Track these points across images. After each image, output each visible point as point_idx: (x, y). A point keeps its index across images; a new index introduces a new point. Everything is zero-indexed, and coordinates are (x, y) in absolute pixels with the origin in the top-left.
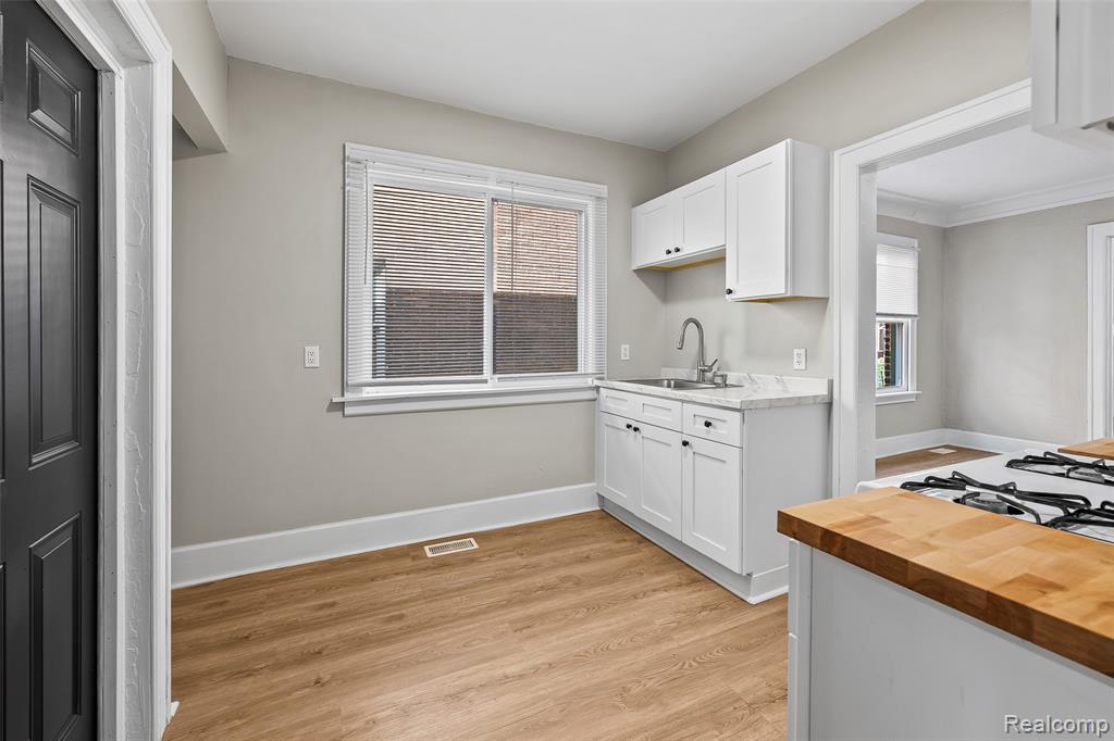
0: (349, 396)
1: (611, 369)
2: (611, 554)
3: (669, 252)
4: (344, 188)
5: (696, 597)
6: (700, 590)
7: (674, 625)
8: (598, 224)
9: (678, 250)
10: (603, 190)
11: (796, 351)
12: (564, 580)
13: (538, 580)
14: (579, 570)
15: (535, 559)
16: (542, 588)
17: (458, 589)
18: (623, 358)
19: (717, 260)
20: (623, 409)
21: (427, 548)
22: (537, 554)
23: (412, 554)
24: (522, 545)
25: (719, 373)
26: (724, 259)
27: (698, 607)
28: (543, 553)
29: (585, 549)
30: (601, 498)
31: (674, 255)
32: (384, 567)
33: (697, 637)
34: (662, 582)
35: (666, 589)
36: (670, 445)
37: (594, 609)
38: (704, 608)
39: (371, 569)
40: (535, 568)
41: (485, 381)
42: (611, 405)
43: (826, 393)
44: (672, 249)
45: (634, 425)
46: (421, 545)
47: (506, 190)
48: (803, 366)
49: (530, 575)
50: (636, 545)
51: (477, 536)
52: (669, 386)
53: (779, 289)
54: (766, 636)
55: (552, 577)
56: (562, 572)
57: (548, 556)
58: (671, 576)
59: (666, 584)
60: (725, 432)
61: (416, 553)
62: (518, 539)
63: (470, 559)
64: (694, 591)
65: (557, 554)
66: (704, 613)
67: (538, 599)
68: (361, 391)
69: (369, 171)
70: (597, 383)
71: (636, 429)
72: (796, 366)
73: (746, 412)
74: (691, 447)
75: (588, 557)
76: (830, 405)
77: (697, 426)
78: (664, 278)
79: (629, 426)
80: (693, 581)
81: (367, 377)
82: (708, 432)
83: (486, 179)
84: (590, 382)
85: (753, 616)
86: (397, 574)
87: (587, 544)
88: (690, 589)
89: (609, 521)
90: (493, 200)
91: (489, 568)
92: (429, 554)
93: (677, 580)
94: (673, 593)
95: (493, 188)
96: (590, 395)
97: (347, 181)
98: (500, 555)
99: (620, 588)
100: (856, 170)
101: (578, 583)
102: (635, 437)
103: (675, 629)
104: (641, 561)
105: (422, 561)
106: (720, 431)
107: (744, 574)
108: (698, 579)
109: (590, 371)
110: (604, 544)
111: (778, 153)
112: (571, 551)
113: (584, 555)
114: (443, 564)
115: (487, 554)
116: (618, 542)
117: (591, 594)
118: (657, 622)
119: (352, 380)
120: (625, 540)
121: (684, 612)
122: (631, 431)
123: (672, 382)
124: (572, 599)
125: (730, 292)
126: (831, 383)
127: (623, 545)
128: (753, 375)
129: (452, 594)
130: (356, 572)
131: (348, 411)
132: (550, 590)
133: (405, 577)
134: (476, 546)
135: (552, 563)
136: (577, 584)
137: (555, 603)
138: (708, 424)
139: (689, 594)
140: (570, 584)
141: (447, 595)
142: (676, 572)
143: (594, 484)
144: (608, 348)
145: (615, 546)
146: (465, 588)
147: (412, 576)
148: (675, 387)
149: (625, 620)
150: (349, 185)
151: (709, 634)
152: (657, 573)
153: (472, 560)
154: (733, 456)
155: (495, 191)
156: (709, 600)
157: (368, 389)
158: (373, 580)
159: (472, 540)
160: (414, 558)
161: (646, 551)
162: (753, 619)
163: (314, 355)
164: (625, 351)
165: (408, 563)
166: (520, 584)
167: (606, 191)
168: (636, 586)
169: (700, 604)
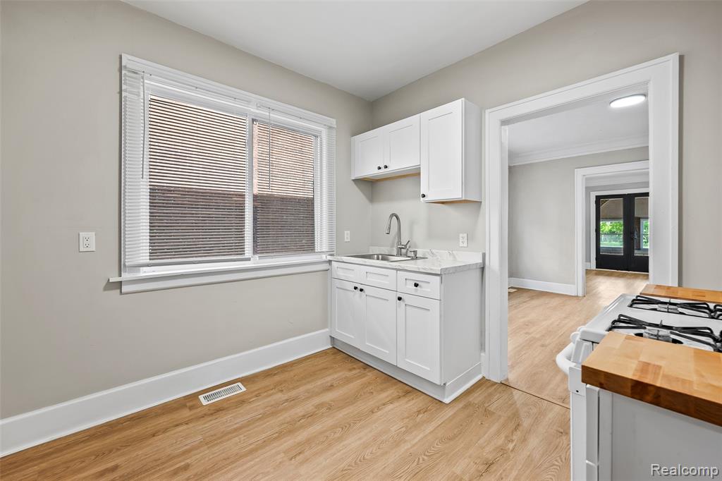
0: (126, 276)
1: (338, 248)
2: (348, 380)
3: (380, 168)
4: (120, 93)
5: (412, 404)
6: (413, 399)
7: (404, 429)
8: (329, 145)
9: (386, 167)
10: (333, 122)
11: (461, 235)
12: (319, 406)
13: (299, 410)
14: (328, 397)
15: (293, 393)
16: (304, 416)
17: (236, 430)
18: (346, 240)
19: (415, 174)
20: (351, 276)
21: (201, 397)
22: (293, 388)
23: (188, 404)
24: (280, 383)
25: (411, 249)
26: (419, 174)
27: (415, 413)
28: (298, 387)
29: (329, 379)
30: (332, 339)
31: (383, 170)
32: (163, 421)
33: (421, 436)
34: (387, 397)
35: (391, 402)
36: (387, 300)
37: (346, 427)
38: (419, 412)
39: (150, 426)
40: (294, 401)
41: (249, 259)
42: (341, 274)
43: (481, 261)
44: (382, 166)
45: (360, 287)
46: (195, 396)
47: (263, 113)
48: (465, 245)
49: (292, 407)
50: (362, 371)
51: (242, 380)
52: (378, 259)
53: (457, 194)
54: (461, 425)
55: (309, 406)
56: (317, 401)
57: (302, 389)
58: (392, 392)
59: (390, 398)
60: (429, 290)
61: (191, 404)
62: (277, 378)
63: (240, 401)
64: (409, 401)
65: (309, 386)
66: (420, 416)
67: (302, 427)
68: (139, 271)
69: (146, 81)
70: (329, 258)
71: (361, 290)
72: (461, 245)
73: (443, 276)
74: (403, 301)
75: (332, 386)
76: (483, 269)
77: (407, 286)
78: (371, 186)
79: (356, 288)
80: (407, 393)
81: (145, 258)
82: (416, 290)
83: (249, 102)
84: (325, 257)
85: (449, 413)
86: (177, 425)
87: (329, 375)
88: (406, 399)
89: (339, 354)
90: (253, 120)
91: (259, 406)
92: (204, 402)
93: (396, 394)
94: (396, 404)
95: (254, 110)
96: (325, 266)
97: (124, 87)
98: (265, 394)
99: (361, 406)
100: (499, 123)
101: (329, 407)
102: (361, 296)
103: (405, 433)
104: (369, 383)
105: (199, 409)
106: (423, 289)
107: (442, 384)
108: (410, 391)
109: (324, 250)
110: (341, 374)
111: (457, 106)
112: (319, 383)
113: (329, 384)
114: (218, 410)
115: (254, 394)
116: (350, 370)
117: (341, 415)
118: (393, 429)
119: (129, 261)
120: (354, 369)
121: (408, 418)
122: (358, 292)
123: (380, 257)
124: (328, 422)
125: (424, 196)
126: (484, 255)
127: (354, 372)
128: (433, 251)
129: (230, 436)
130: (134, 431)
131: (125, 289)
132: (311, 417)
133: (185, 427)
134: (244, 389)
135: (306, 394)
136: (330, 409)
137: (316, 428)
138: (416, 285)
139: (407, 403)
140: (324, 410)
141: (227, 437)
142: (395, 387)
143: (327, 330)
144: (336, 234)
145: (349, 374)
146: (240, 428)
147: (191, 425)
148: (382, 260)
149: (370, 432)
150: (126, 91)
151: (428, 431)
152: (382, 390)
153: (243, 402)
154: (435, 307)
155: (253, 112)
156: (421, 405)
157: (145, 269)
158: (154, 436)
159: (239, 384)
160: (191, 408)
161: (370, 375)
162: (450, 414)
163: (89, 240)
164: (347, 236)
165: (186, 413)
166: (285, 416)
167: (335, 123)
168: (371, 403)
169: (415, 410)
